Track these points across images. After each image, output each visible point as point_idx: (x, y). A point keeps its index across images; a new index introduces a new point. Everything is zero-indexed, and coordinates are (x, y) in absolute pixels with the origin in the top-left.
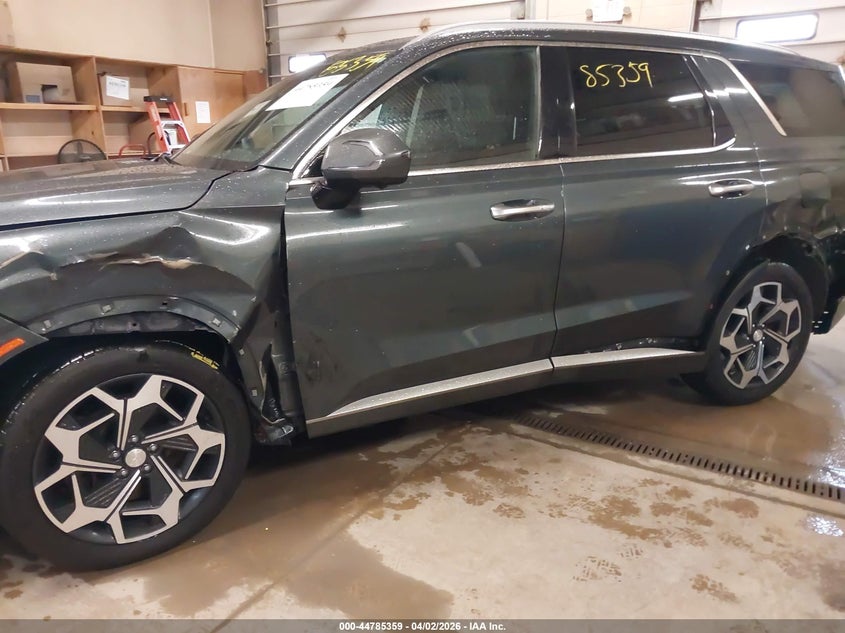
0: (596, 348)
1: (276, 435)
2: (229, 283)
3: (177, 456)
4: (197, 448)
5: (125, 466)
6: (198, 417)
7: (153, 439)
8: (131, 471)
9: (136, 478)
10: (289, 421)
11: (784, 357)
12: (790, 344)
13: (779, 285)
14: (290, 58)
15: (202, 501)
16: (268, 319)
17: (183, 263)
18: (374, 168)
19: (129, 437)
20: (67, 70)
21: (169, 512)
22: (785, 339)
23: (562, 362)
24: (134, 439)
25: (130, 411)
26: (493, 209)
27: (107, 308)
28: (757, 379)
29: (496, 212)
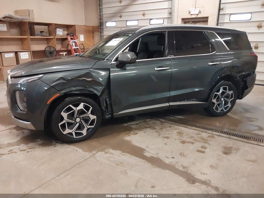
0: (180, 101)
1: (107, 117)
2: (99, 84)
3: (86, 120)
4: (90, 119)
5: (76, 121)
6: (91, 112)
7: (82, 116)
8: (77, 123)
9: (78, 124)
10: (110, 114)
11: (229, 105)
12: (231, 102)
13: (228, 87)
14: (106, 23)
15: (91, 130)
16: (106, 92)
17: (90, 79)
18: (129, 60)
19: (77, 116)
20: (47, 27)
21: (84, 132)
22: (230, 100)
23: (171, 104)
24: (78, 116)
25: (77, 110)
26: (155, 68)
27: (75, 88)
28: (222, 110)
29: (156, 69)
